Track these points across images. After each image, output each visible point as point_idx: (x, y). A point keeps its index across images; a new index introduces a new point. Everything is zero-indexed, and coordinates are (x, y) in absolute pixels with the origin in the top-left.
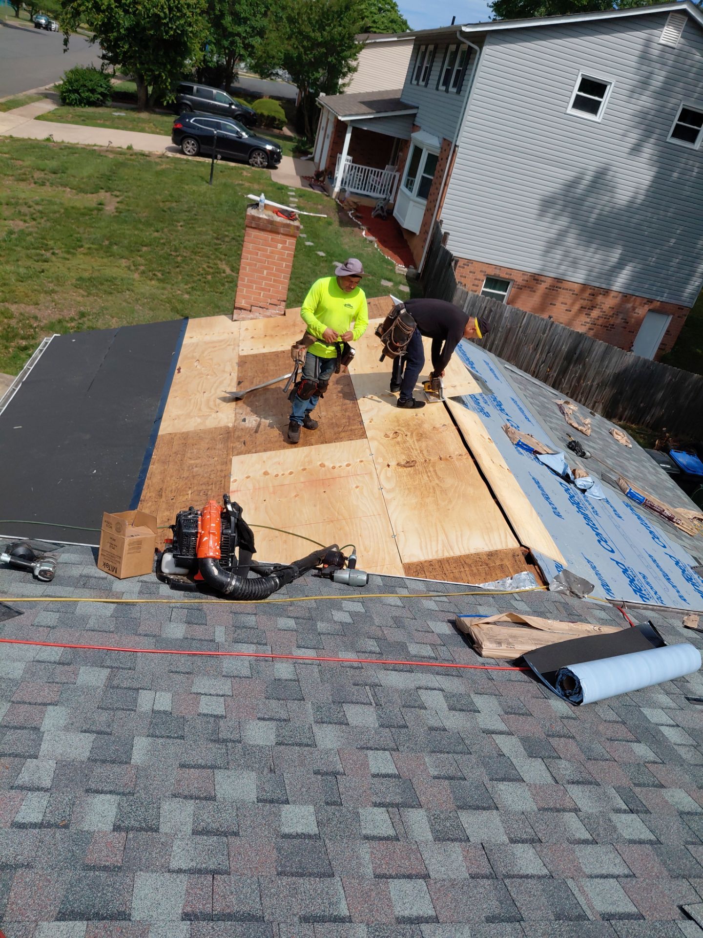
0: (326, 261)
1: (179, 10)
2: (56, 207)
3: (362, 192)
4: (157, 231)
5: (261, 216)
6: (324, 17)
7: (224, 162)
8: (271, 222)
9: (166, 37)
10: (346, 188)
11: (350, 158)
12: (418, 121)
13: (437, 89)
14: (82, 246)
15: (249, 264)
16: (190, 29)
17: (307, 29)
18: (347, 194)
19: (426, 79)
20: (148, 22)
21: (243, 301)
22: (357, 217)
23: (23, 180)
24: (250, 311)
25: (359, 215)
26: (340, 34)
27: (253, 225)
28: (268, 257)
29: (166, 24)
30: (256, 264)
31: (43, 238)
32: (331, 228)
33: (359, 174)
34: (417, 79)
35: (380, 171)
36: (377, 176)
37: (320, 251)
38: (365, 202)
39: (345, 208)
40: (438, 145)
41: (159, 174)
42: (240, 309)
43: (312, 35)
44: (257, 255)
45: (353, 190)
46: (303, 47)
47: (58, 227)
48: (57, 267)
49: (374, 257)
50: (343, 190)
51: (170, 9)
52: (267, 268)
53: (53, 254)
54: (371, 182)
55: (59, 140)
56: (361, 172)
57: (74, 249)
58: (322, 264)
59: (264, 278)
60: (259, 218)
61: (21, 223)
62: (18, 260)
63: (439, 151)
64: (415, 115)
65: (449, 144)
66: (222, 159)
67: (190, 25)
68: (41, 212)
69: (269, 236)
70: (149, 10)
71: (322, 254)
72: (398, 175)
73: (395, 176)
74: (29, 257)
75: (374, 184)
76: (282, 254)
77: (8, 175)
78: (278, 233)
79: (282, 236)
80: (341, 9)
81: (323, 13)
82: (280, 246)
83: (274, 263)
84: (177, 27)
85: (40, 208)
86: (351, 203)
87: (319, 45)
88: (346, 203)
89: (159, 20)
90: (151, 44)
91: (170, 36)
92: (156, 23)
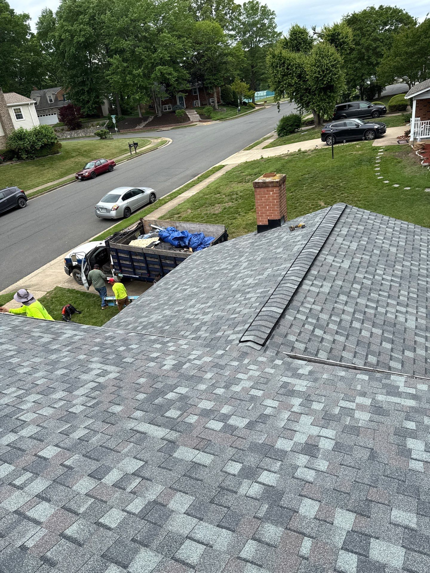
0: (388, 186)
1: (328, 70)
2: (248, 192)
3: (429, 136)
4: (292, 192)
7: (347, 144)
9: (323, 86)
10: (417, 137)
11: (419, 118)
14: (253, 209)
16: (336, 76)
18: (418, 141)
20: (313, 82)
22: (421, 153)
23: (240, 182)
27: (257, 187)
28: (267, 199)
29: (323, 79)
30: (262, 205)
31: (238, 209)
32: (400, 164)
37: (386, 180)
39: (415, 149)
41: (307, 161)
43: (408, 51)
44: (262, 200)
47: (246, 201)
48: (239, 221)
49: (425, 175)
50: (415, 139)
52: (268, 205)
53: (239, 215)
55: (267, 157)
57: (249, 210)
58: (385, 188)
60: (259, 183)
61: (231, 203)
62: (223, 221)
66: (347, 142)
67: (335, 74)
68: (241, 196)
69: (265, 190)
71: (387, 182)
74: (228, 218)
76: (273, 196)
77: (235, 182)
78: (269, 187)
82: (271, 193)
83: (270, 202)
84: (328, 79)
85: (241, 194)
86: (418, 146)
89: (318, 79)
90: (316, 92)
91: (325, 84)
92: (317, 81)
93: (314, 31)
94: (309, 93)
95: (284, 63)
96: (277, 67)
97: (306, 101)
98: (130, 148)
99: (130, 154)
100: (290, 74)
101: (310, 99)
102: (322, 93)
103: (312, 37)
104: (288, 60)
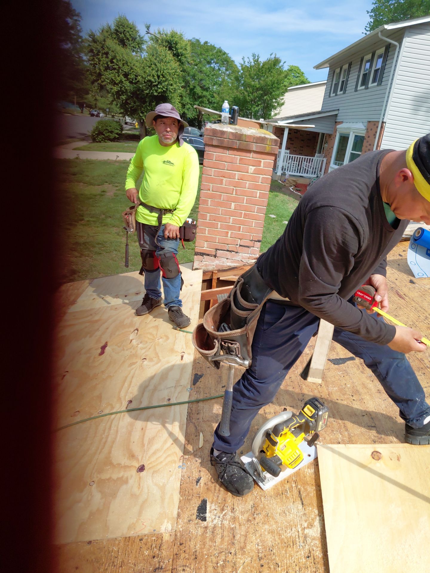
1: (164, 77)
3: (298, 174)
5: (225, 130)
6: (260, 72)
8: (239, 137)
9: (155, 94)
10: (286, 172)
11: (288, 151)
12: (339, 119)
13: (356, 90)
15: (212, 197)
16: (172, 87)
17: (249, 81)
18: (287, 177)
19: (344, 88)
20: (145, 86)
21: (206, 244)
22: (297, 190)
24: (215, 256)
25: (298, 189)
26: (271, 81)
27: (215, 143)
28: (236, 184)
29: (157, 85)
30: (221, 195)
33: (295, 162)
34: (335, 91)
35: (311, 158)
36: (309, 163)
38: (301, 181)
39: (287, 185)
40: (364, 128)
42: (202, 254)
43: (253, 83)
44: (222, 184)
45: (291, 173)
46: (247, 91)
50: (284, 174)
51: (158, 77)
52: (235, 200)
54: (305, 167)
55: (85, 158)
56: (297, 161)
59: (232, 214)
60: (223, 133)
63: (364, 132)
64: (336, 115)
65: (376, 123)
67: (172, 85)
69: (237, 157)
70: (145, 79)
72: (325, 160)
73: (323, 161)
75: (307, 168)
76: (255, 180)
78: (249, 151)
79: (255, 155)
80: (271, 66)
81: (259, 69)
82: (252, 169)
83: (244, 194)
84: (163, 87)
86: (291, 182)
87: (258, 89)
88: (287, 182)
89: (151, 84)
90: (147, 100)
91: (159, 93)
92: (149, 86)
93: (148, 29)
94: (137, 98)
95: (107, 54)
96: (98, 55)
97: (131, 107)
100: (115, 69)
101: (138, 106)
102: (153, 102)
103: (142, 38)
104: (113, 51)
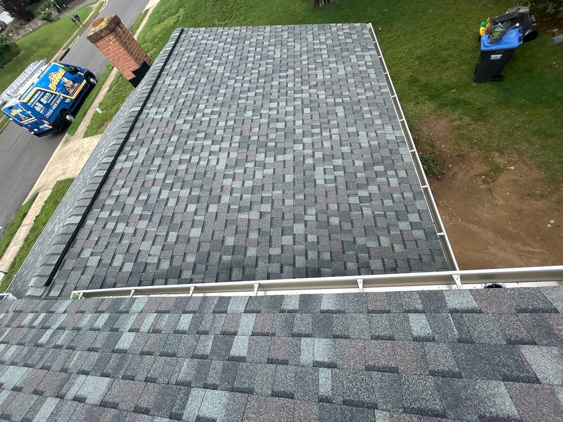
98: (75, 23)
99: (79, 29)
